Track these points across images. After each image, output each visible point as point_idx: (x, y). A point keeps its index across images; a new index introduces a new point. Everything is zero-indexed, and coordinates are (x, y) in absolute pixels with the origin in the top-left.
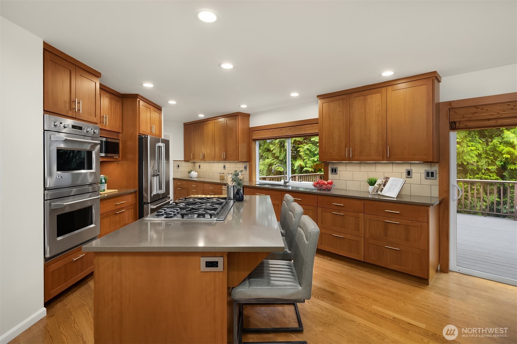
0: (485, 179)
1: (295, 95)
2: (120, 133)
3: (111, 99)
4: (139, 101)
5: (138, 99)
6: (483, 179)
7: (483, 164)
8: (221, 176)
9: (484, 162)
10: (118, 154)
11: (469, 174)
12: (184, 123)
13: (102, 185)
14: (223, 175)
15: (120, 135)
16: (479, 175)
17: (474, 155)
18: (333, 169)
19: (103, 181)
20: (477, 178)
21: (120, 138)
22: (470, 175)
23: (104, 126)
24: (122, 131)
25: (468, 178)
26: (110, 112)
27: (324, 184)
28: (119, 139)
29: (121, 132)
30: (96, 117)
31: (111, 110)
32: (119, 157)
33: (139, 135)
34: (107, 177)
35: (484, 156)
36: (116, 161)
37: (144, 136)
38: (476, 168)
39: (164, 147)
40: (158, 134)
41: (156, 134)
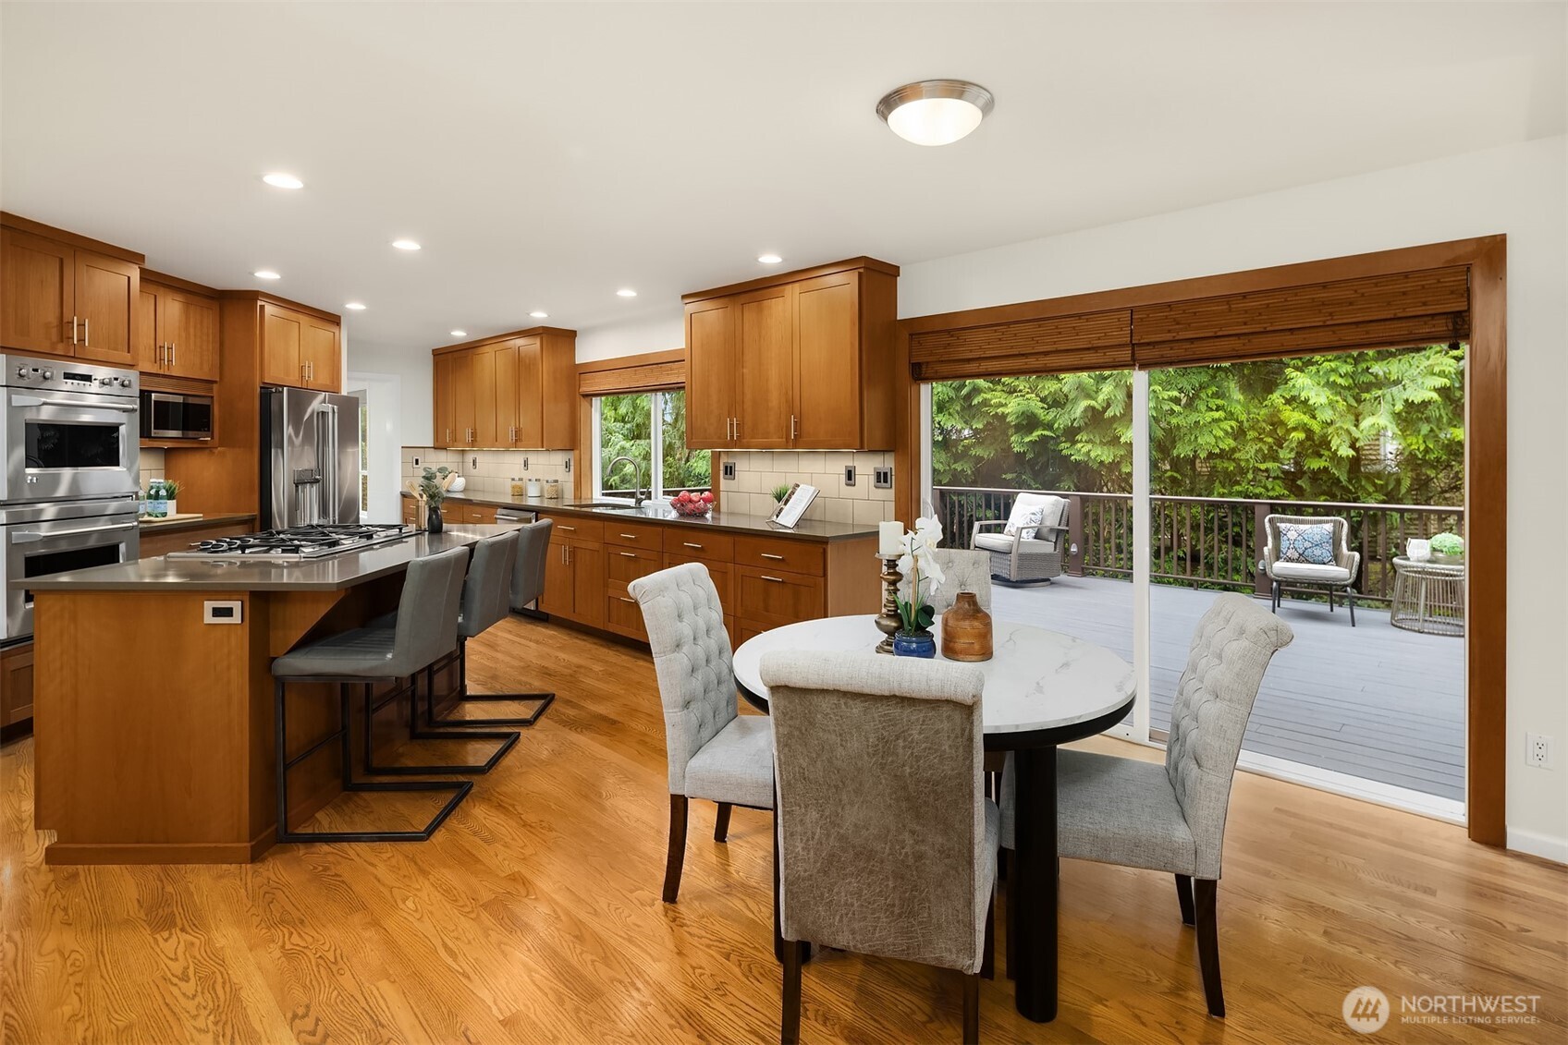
0: (1257, 496)
1: (627, 293)
2: (216, 382)
3: (187, 304)
4: (262, 307)
5: (259, 303)
6: (1251, 498)
7: (1249, 457)
8: (513, 487)
9: (1253, 451)
10: (209, 430)
11: (1220, 482)
12: (433, 350)
13: (160, 501)
14: (519, 483)
15: (215, 386)
16: (1241, 485)
17: (1221, 434)
18: (726, 467)
19: (163, 492)
20: (1239, 494)
21: (215, 394)
22: (1223, 487)
23: (166, 368)
24: (221, 379)
25: (1216, 493)
26: (183, 334)
27: (691, 501)
28: (212, 397)
29: (218, 380)
30: (129, 352)
31: (187, 329)
32: (212, 438)
33: (261, 388)
34: (176, 485)
35: (1251, 434)
36: (203, 448)
37: (274, 390)
38: (1232, 468)
39: (336, 415)
40: (328, 383)
41: (319, 382)
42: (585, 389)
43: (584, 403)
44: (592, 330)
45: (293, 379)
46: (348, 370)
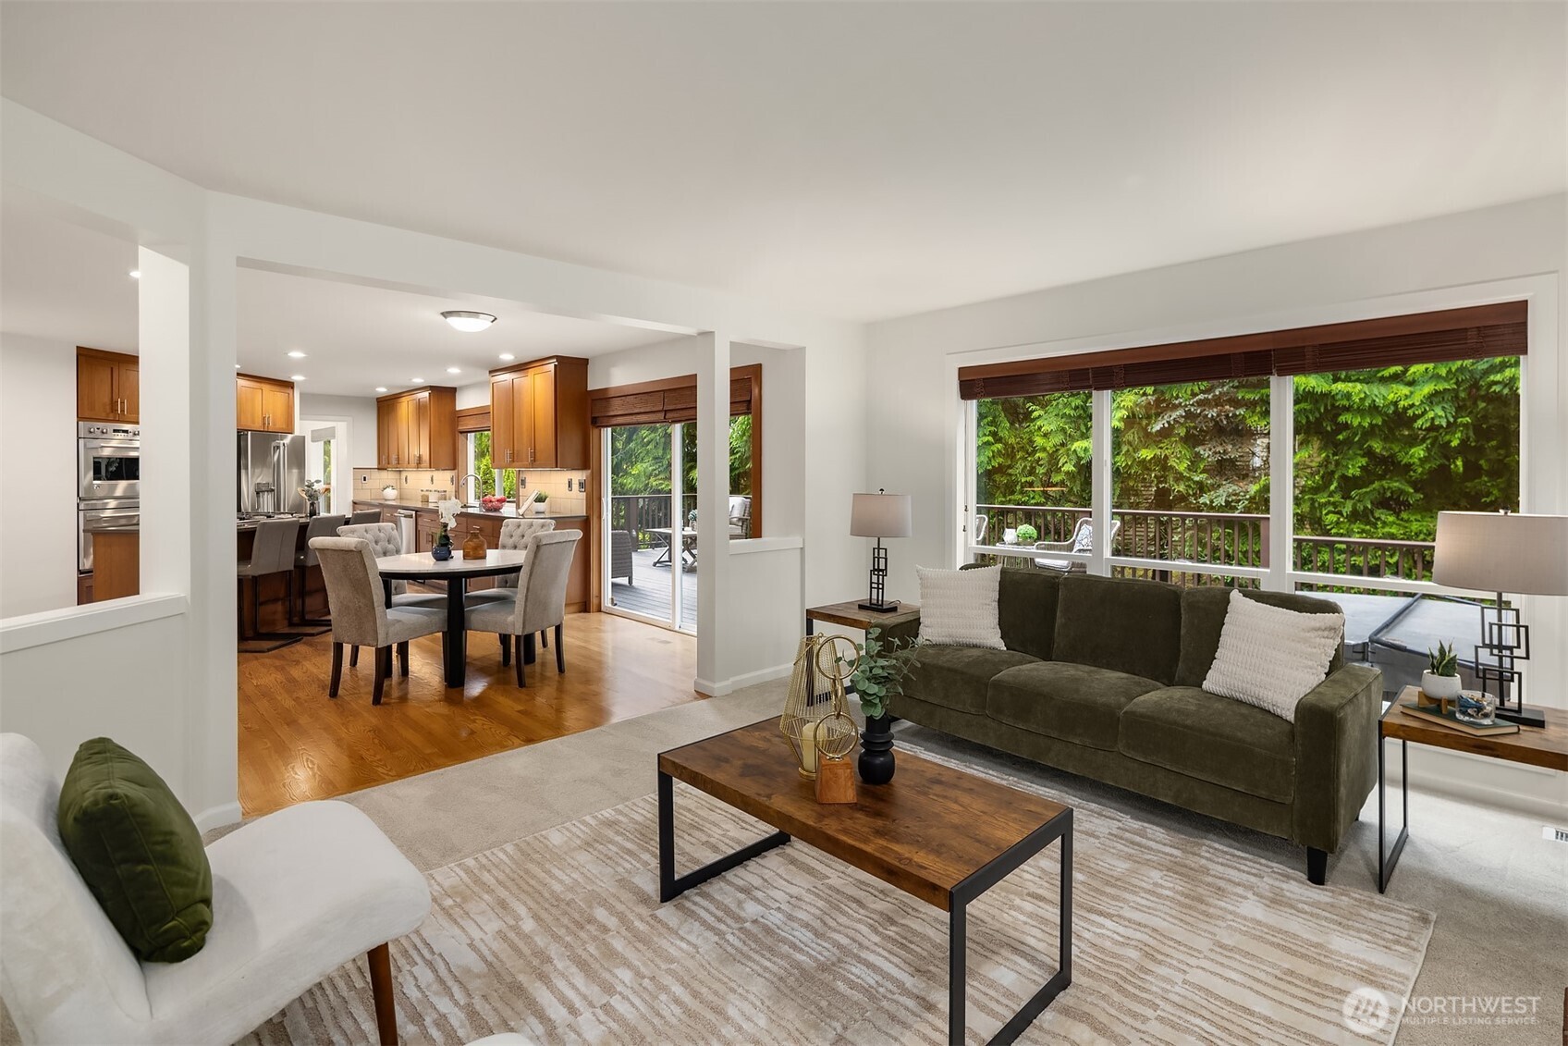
12: (377, 399)
14: (427, 493)
18: (522, 481)
27: (491, 501)
37: (243, 433)
39: (286, 448)
40: (284, 427)
41: (277, 426)
42: (461, 428)
43: (461, 437)
44: (462, 388)
45: (258, 425)
46: (300, 414)
